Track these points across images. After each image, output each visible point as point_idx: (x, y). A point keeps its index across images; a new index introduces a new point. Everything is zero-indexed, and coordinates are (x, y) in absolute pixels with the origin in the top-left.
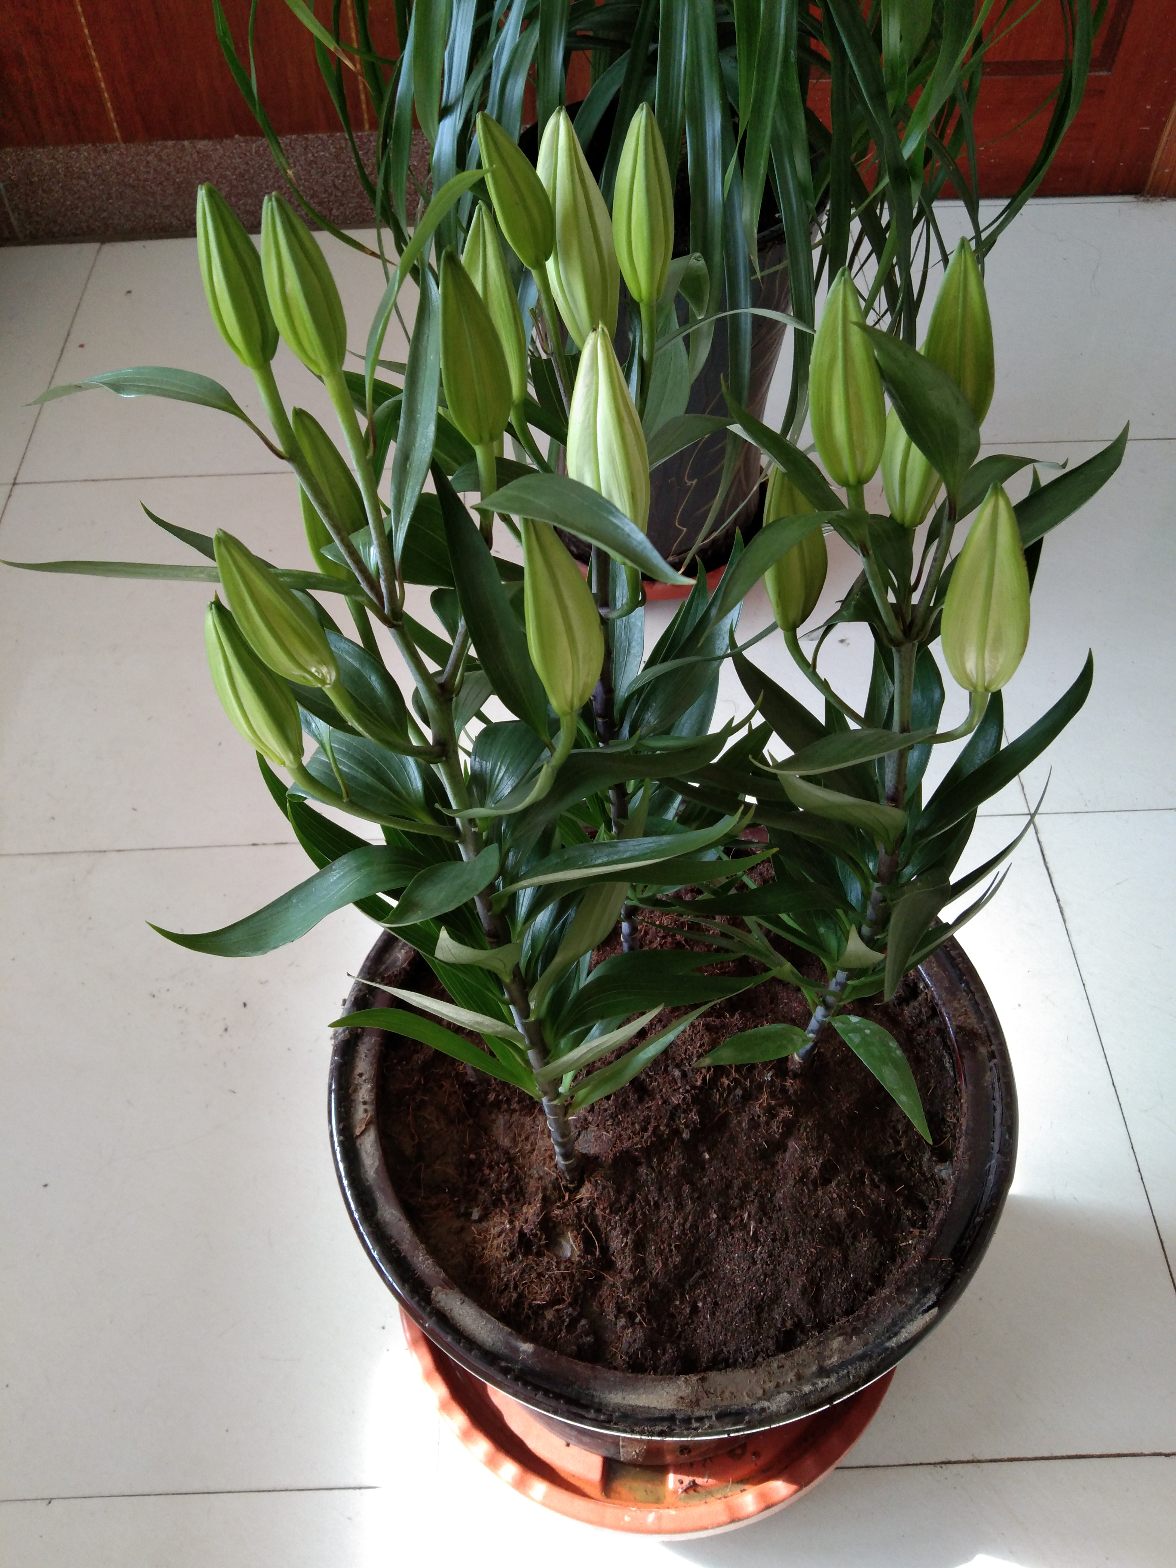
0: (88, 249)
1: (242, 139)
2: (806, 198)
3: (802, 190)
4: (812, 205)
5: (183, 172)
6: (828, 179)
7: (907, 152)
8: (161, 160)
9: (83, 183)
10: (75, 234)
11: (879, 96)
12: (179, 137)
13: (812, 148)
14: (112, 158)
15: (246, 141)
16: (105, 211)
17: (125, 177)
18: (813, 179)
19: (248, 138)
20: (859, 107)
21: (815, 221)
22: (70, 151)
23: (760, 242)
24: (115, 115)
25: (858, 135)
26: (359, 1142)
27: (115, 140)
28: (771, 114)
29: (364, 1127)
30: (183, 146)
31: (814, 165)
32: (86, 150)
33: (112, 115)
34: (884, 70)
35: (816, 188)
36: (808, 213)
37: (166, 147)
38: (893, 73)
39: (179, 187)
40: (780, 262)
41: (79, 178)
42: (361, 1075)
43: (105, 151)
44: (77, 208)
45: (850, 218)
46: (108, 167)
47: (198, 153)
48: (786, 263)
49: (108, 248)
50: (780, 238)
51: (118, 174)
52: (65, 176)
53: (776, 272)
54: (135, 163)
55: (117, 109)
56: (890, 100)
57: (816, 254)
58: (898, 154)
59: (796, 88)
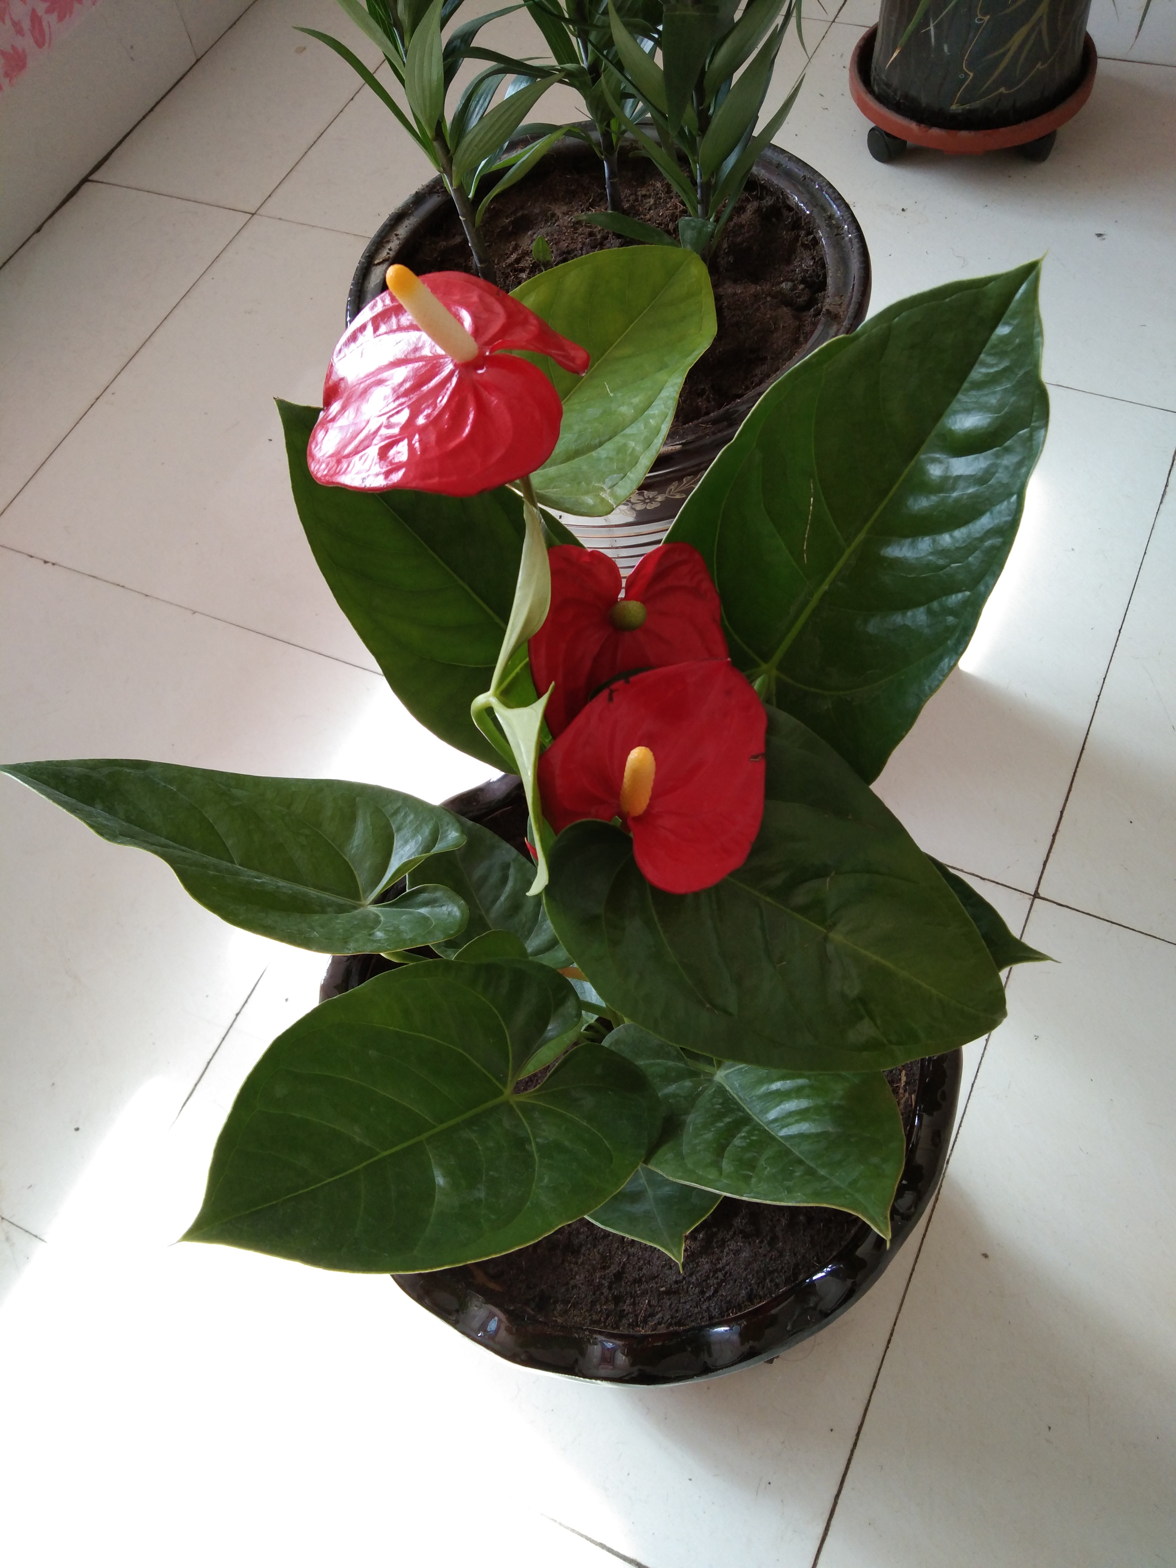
26: (374, 268)
29: (381, 260)
42: (397, 235)
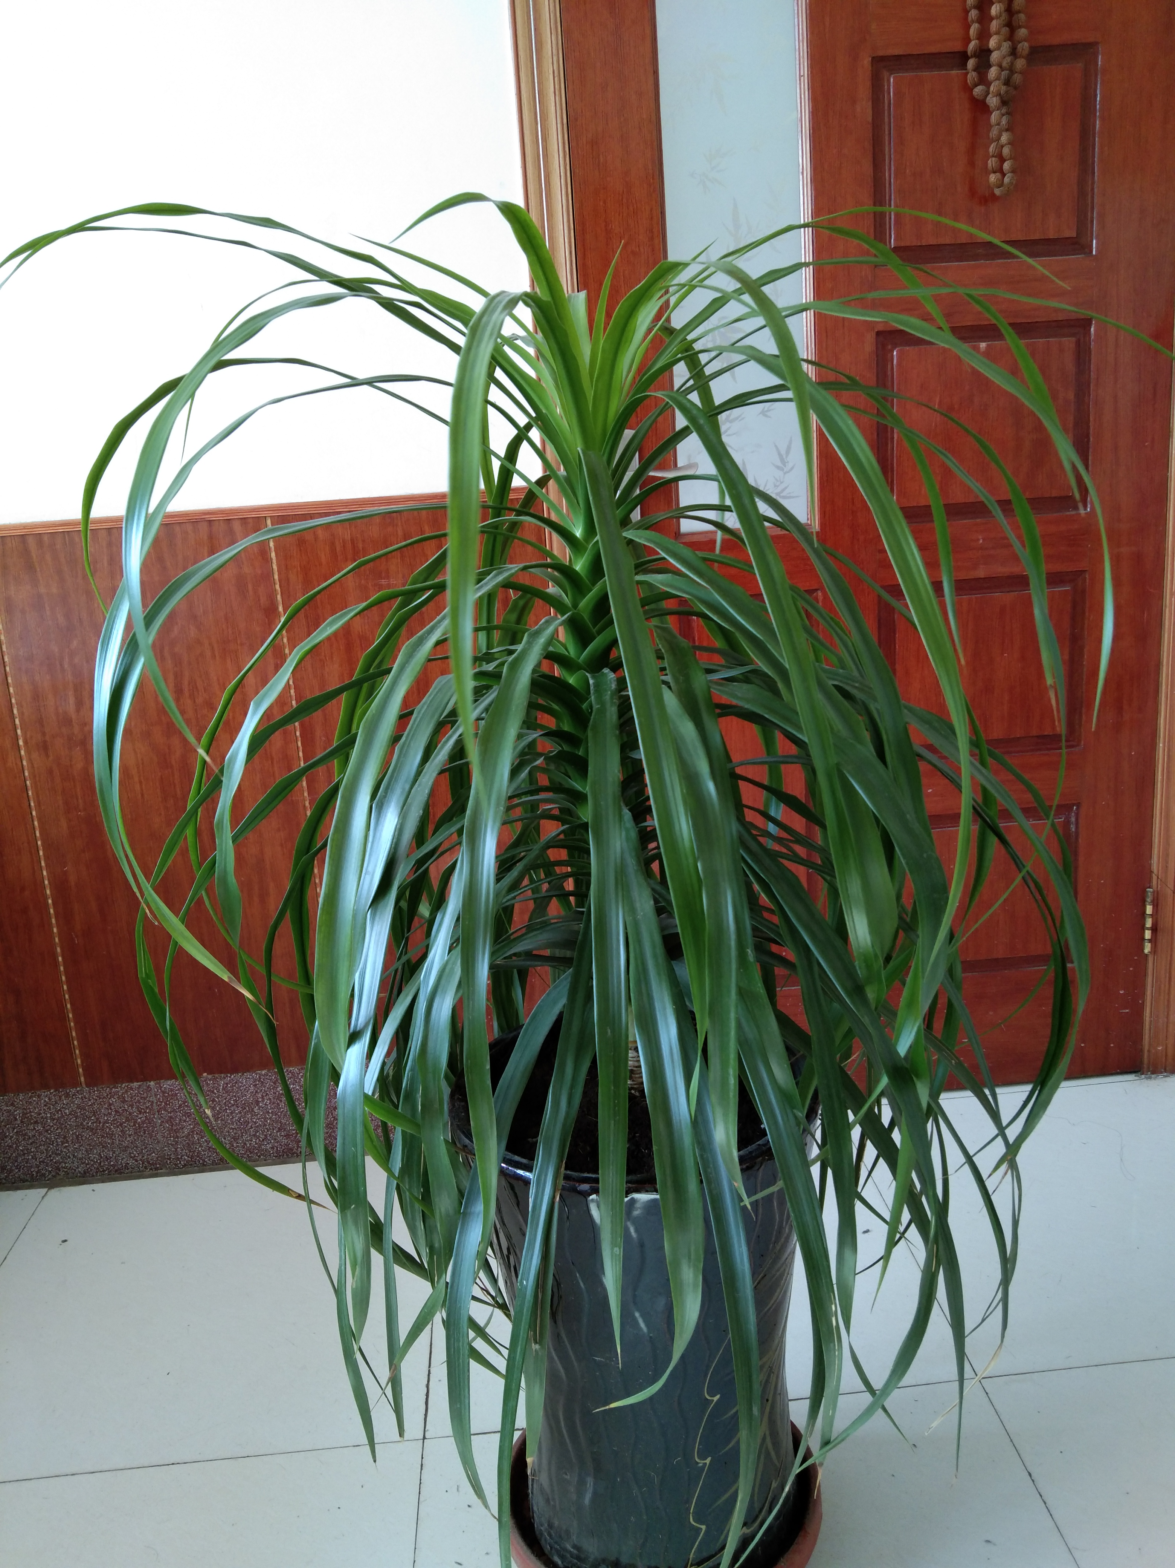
0: (35, 1194)
1: (210, 1077)
2: (793, 1107)
3: (785, 1097)
4: (801, 1114)
5: (145, 1112)
6: (815, 1083)
7: (903, 1048)
8: (124, 1101)
9: (40, 1127)
10: (24, 1181)
11: (857, 991)
12: (145, 1079)
13: (790, 1051)
14: (73, 1102)
15: (215, 1079)
16: (57, 1155)
17: (84, 1120)
18: (797, 1084)
19: (216, 1075)
20: (836, 1005)
21: (807, 1132)
22: (30, 1098)
23: (742, 1160)
24: (82, 1062)
25: (839, 1035)
27: (76, 1084)
28: (733, 1015)
30: (149, 1087)
31: (796, 1069)
32: (46, 1096)
33: (79, 1061)
34: (856, 963)
35: (803, 1097)
36: (798, 1124)
37: (131, 1089)
38: (869, 967)
39: (140, 1127)
40: (774, 1183)
41: (36, 1122)
43: (67, 1095)
44: (28, 1154)
45: (849, 1127)
46: (67, 1111)
47: (164, 1092)
48: (780, 1184)
49: (55, 1193)
50: (767, 1153)
51: (77, 1117)
52: (22, 1122)
53: (772, 1194)
54: (95, 1107)
55: (85, 1056)
56: (871, 994)
57: (815, 1170)
58: (893, 1052)
59: (760, 988)
